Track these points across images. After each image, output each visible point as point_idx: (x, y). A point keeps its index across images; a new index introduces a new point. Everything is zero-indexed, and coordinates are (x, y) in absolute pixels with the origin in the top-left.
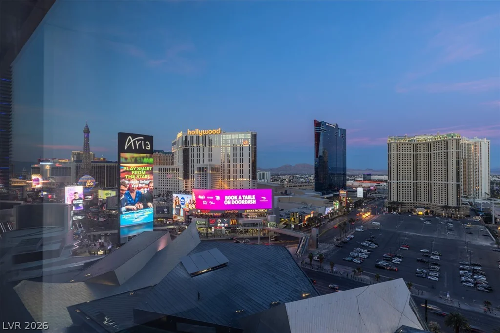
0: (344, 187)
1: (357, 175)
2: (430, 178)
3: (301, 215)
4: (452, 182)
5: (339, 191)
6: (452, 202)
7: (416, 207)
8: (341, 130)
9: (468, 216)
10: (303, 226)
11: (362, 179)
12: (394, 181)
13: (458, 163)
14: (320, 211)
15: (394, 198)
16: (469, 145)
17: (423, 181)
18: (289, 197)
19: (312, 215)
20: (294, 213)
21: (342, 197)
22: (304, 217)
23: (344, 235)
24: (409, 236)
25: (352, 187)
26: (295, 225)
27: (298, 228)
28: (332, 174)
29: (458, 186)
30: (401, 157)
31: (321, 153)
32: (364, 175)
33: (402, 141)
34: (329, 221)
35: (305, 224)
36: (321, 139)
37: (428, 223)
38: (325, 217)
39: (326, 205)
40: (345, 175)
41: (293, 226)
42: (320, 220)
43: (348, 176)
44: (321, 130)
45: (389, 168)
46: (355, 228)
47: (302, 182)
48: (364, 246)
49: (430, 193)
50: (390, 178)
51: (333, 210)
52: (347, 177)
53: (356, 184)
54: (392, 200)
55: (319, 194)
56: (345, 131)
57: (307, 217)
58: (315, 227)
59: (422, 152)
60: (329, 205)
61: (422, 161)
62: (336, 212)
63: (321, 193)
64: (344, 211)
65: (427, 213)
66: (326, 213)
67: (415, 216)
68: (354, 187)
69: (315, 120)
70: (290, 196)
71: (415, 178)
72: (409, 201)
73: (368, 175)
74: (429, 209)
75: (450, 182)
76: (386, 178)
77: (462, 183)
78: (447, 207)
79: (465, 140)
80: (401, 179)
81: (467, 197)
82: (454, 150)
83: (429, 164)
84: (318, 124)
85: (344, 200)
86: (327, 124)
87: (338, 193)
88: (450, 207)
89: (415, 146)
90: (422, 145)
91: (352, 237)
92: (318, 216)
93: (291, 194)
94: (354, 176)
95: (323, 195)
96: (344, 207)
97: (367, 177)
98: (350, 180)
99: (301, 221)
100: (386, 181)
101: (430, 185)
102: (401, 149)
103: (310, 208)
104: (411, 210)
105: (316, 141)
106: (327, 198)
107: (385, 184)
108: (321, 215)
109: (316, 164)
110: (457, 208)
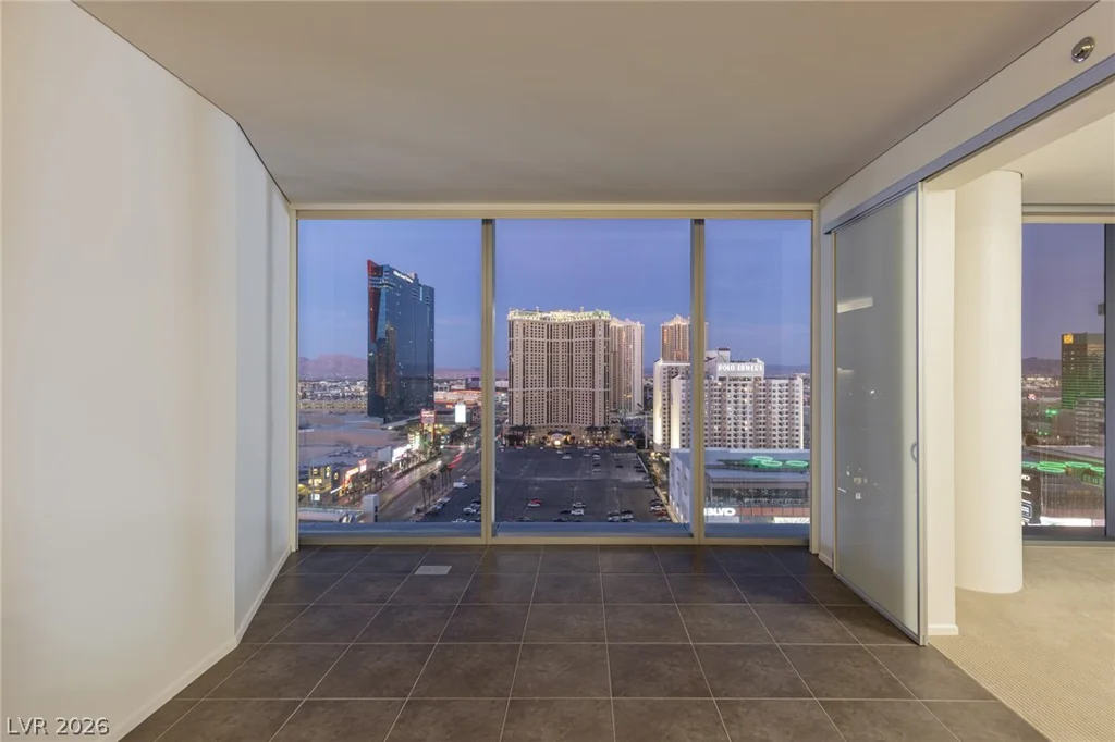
0: (430, 404)
1: (453, 380)
2: (570, 384)
3: (338, 471)
4: (599, 389)
5: (419, 413)
6: (599, 422)
7: (550, 433)
8: (425, 287)
9: (619, 440)
10: (341, 495)
11: (463, 387)
12: (518, 390)
13: (607, 359)
14: (381, 456)
15: (518, 422)
16: (620, 330)
17: (561, 388)
18: (305, 433)
19: (363, 468)
20: (319, 468)
21: (426, 425)
22: (345, 473)
23: (432, 499)
24: (541, 484)
25: (443, 404)
26: (321, 495)
27: (331, 499)
28: (404, 379)
29: (606, 395)
30: (530, 346)
31: (381, 334)
32: (467, 379)
33: (531, 318)
34: (400, 476)
35: (347, 489)
36: (383, 304)
37: (568, 457)
38: (391, 469)
39: (393, 443)
40: (431, 380)
41: (317, 498)
42: (379, 476)
43: (438, 381)
44: (383, 284)
45: (511, 366)
46: (451, 482)
47: (336, 397)
48: (468, 514)
49: (570, 408)
50: (511, 386)
51: (408, 451)
52: (436, 384)
53: (451, 397)
54: (515, 423)
55: (378, 421)
56: (432, 290)
57: (351, 473)
58: (371, 492)
59: (561, 340)
60: (400, 442)
61: (561, 353)
62: (414, 456)
63: (382, 419)
64: (431, 453)
65: (566, 441)
66: (394, 460)
67: (549, 447)
68: (449, 404)
69: (369, 262)
70: (308, 430)
71: (550, 383)
72: (541, 424)
73: (473, 379)
74: (569, 433)
75: (597, 390)
76: (505, 384)
77: (611, 390)
78: (592, 429)
79: (615, 323)
80: (529, 385)
81: (616, 412)
82: (602, 338)
83: (570, 359)
84: (376, 270)
85: (431, 430)
86: (396, 273)
87: (418, 417)
88: (596, 429)
89: (551, 329)
90: (560, 327)
91: (447, 500)
92: (377, 468)
93: (308, 425)
94: (448, 381)
95: (385, 423)
96: (430, 443)
97: (472, 385)
98: (441, 389)
99: (336, 483)
100: (504, 390)
101: (570, 394)
102: (530, 332)
103: (358, 454)
104: (544, 438)
105: (370, 306)
106: (396, 429)
107: (503, 395)
108: (383, 464)
109: (369, 357)
110: (605, 429)
